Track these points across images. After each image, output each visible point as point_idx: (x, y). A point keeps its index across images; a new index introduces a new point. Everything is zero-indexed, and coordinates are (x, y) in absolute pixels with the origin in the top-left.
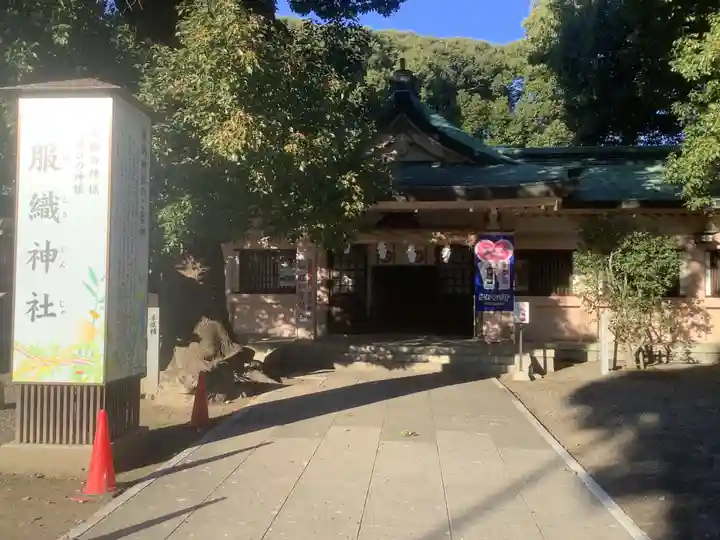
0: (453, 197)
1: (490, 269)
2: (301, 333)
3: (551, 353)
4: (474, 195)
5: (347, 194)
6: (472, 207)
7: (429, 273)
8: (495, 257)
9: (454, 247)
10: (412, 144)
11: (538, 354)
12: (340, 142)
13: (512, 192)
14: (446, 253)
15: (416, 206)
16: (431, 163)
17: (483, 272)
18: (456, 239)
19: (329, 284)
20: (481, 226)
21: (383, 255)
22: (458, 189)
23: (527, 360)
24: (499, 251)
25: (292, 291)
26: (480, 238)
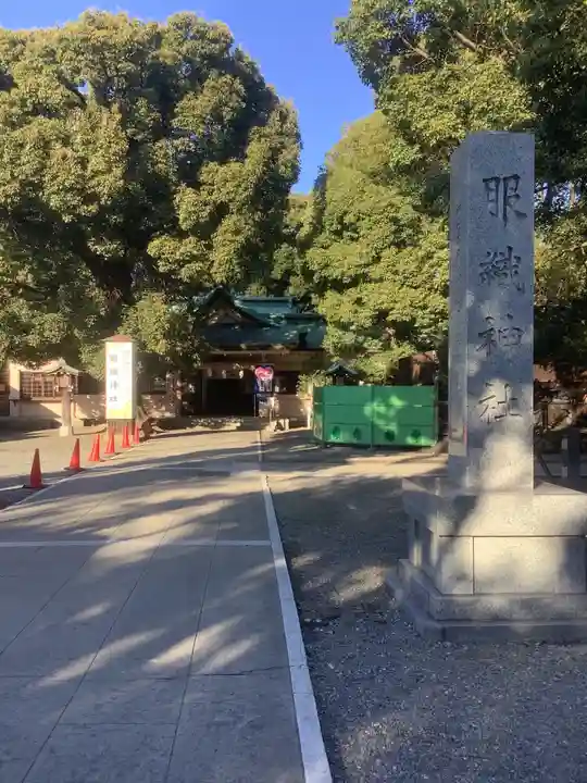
0: (241, 349)
1: (262, 382)
2: (168, 415)
3: (287, 421)
4: (249, 348)
5: (195, 361)
6: (250, 353)
7: (233, 382)
8: (265, 376)
9: (245, 371)
10: (227, 315)
11: (282, 421)
12: (192, 345)
13: (267, 347)
14: (241, 373)
15: (225, 353)
16: (233, 325)
17: (259, 383)
18: (247, 367)
19: (182, 389)
20: (257, 361)
21: (210, 375)
22: (243, 346)
23: (275, 423)
24: (266, 373)
25: (164, 393)
26: (257, 367)
